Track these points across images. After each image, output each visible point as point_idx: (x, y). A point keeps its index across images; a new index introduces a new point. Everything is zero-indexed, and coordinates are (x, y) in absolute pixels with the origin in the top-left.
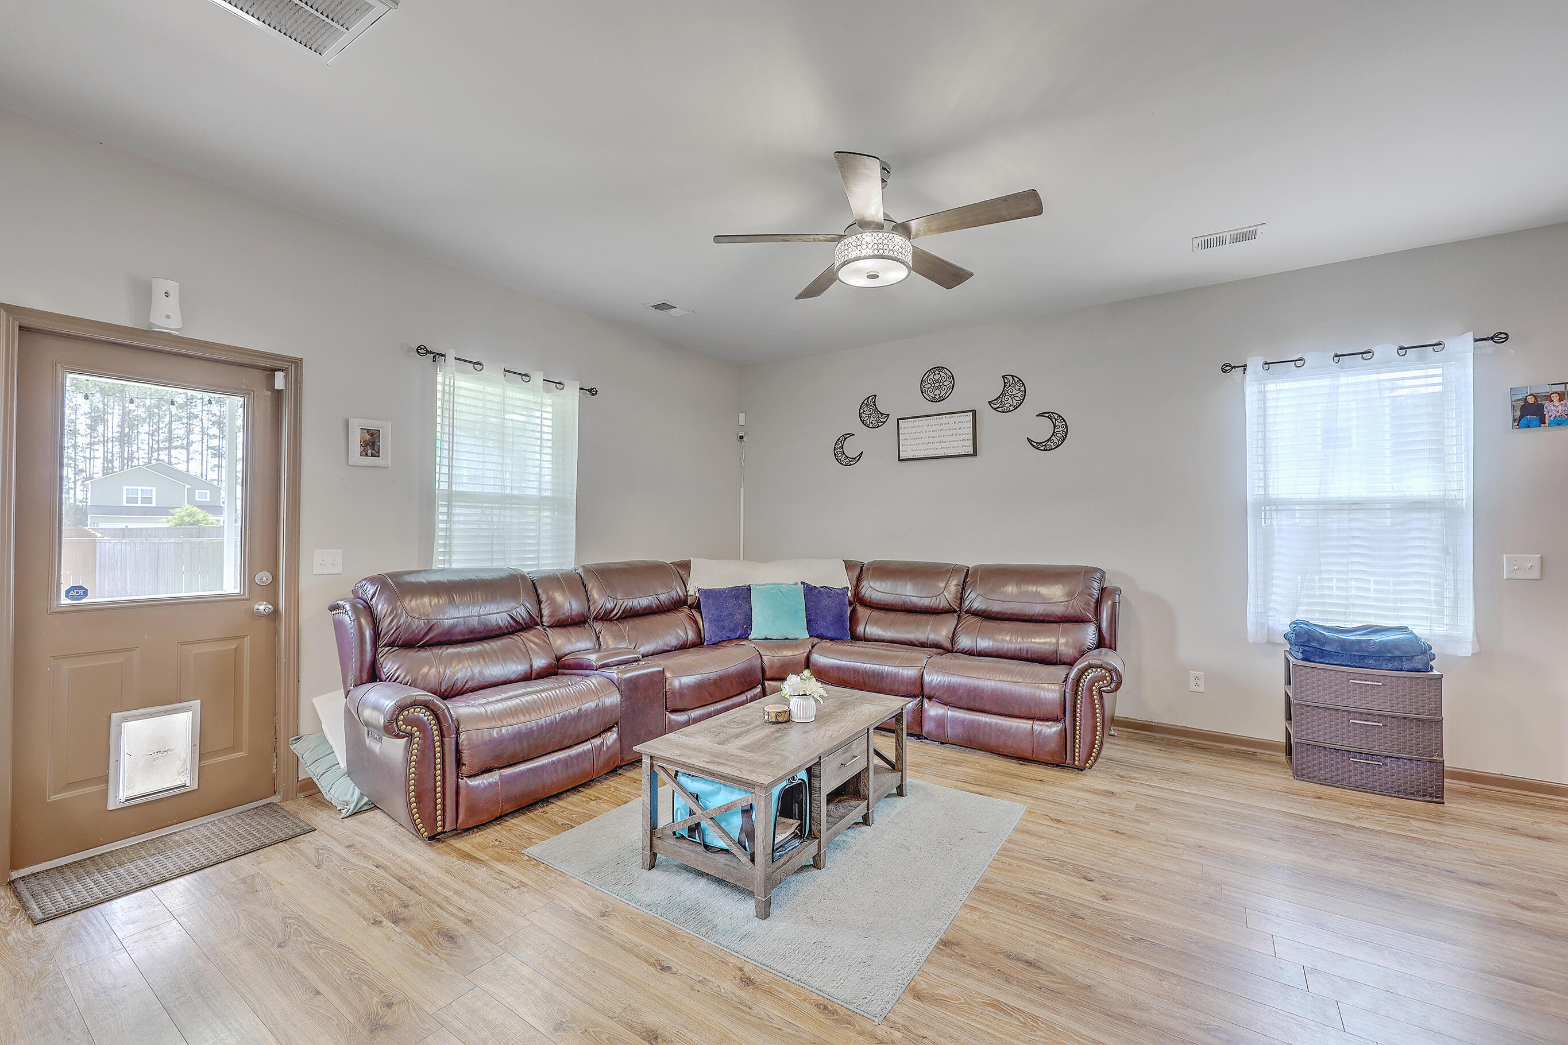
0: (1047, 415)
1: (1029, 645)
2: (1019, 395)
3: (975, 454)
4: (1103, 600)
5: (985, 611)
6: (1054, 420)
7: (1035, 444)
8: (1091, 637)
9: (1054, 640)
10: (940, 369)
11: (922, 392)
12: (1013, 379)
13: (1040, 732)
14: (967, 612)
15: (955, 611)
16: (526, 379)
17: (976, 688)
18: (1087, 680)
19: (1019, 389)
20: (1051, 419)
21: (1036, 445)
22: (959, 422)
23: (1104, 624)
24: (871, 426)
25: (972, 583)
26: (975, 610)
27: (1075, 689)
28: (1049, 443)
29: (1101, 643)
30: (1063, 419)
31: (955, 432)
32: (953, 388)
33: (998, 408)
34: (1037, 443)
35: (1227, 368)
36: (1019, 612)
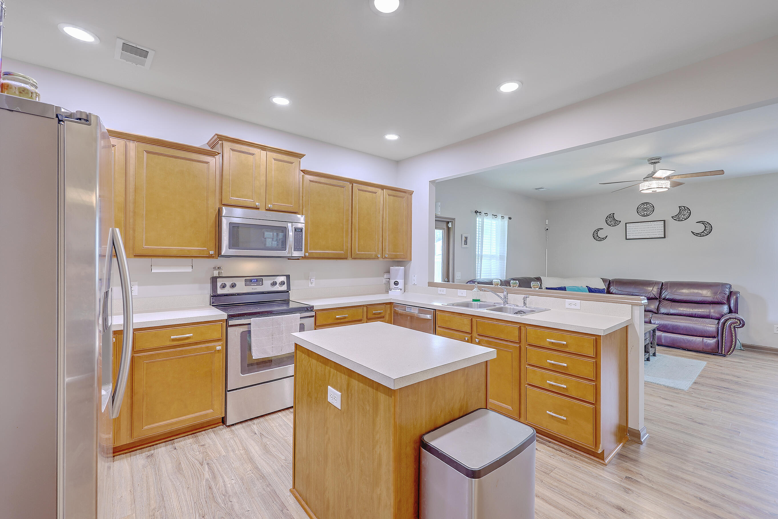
0: (702, 222)
1: (696, 312)
2: (687, 214)
3: (665, 237)
4: (731, 296)
5: (673, 299)
6: (705, 225)
7: (695, 234)
8: (726, 310)
9: (708, 311)
10: (647, 203)
11: (638, 212)
12: (684, 208)
13: (706, 342)
14: (663, 299)
15: (657, 299)
16: (496, 216)
17: (676, 325)
18: (728, 323)
19: (688, 212)
20: (704, 224)
21: (697, 235)
22: (657, 225)
23: (732, 305)
24: (612, 225)
25: (665, 289)
26: (667, 299)
27: (723, 326)
28: (703, 233)
29: (731, 311)
30: (710, 224)
31: (654, 229)
32: (653, 211)
33: (677, 219)
34: (696, 233)
36: (689, 300)
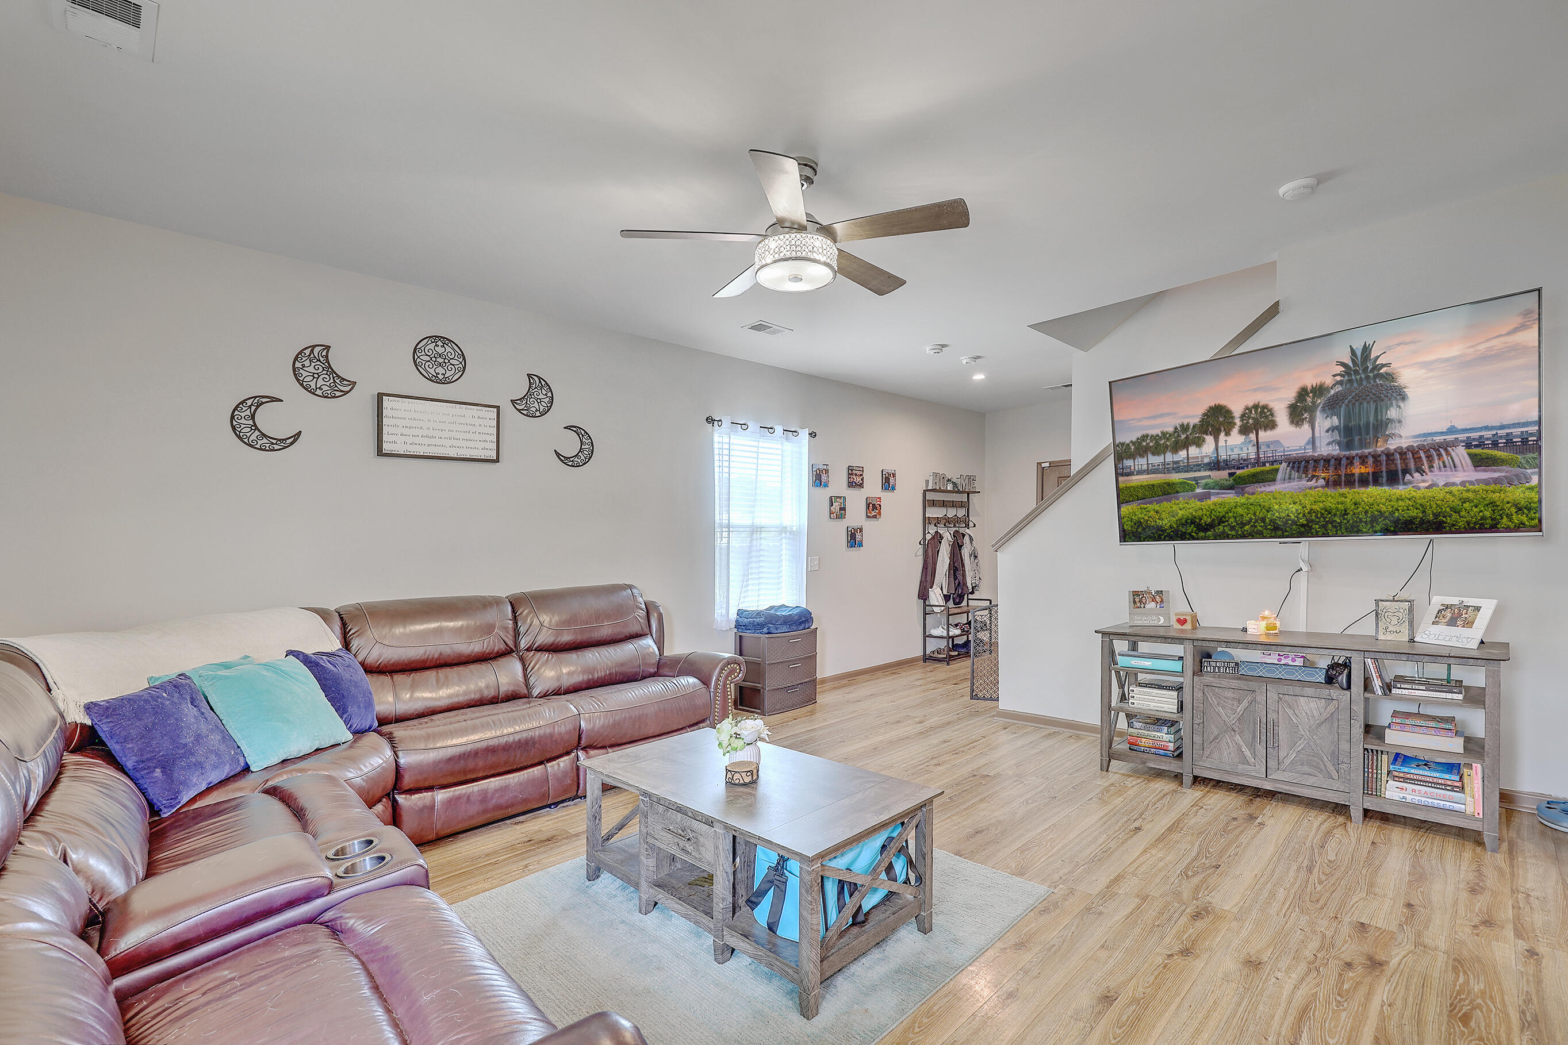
0: (575, 429)
2: (546, 401)
3: (498, 461)
4: (650, 613)
6: (581, 436)
7: (563, 458)
8: (655, 648)
10: (446, 341)
11: (416, 365)
12: (540, 382)
14: (528, 650)
15: (512, 652)
19: (546, 395)
20: (578, 435)
21: (564, 460)
22: (479, 417)
23: (655, 635)
24: (318, 393)
26: (539, 646)
27: (716, 688)
28: (576, 459)
30: (589, 436)
31: (473, 429)
32: (464, 371)
33: (522, 410)
34: (565, 458)
35: (710, 420)
